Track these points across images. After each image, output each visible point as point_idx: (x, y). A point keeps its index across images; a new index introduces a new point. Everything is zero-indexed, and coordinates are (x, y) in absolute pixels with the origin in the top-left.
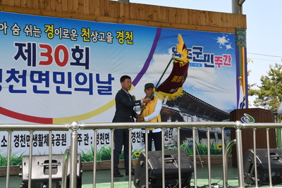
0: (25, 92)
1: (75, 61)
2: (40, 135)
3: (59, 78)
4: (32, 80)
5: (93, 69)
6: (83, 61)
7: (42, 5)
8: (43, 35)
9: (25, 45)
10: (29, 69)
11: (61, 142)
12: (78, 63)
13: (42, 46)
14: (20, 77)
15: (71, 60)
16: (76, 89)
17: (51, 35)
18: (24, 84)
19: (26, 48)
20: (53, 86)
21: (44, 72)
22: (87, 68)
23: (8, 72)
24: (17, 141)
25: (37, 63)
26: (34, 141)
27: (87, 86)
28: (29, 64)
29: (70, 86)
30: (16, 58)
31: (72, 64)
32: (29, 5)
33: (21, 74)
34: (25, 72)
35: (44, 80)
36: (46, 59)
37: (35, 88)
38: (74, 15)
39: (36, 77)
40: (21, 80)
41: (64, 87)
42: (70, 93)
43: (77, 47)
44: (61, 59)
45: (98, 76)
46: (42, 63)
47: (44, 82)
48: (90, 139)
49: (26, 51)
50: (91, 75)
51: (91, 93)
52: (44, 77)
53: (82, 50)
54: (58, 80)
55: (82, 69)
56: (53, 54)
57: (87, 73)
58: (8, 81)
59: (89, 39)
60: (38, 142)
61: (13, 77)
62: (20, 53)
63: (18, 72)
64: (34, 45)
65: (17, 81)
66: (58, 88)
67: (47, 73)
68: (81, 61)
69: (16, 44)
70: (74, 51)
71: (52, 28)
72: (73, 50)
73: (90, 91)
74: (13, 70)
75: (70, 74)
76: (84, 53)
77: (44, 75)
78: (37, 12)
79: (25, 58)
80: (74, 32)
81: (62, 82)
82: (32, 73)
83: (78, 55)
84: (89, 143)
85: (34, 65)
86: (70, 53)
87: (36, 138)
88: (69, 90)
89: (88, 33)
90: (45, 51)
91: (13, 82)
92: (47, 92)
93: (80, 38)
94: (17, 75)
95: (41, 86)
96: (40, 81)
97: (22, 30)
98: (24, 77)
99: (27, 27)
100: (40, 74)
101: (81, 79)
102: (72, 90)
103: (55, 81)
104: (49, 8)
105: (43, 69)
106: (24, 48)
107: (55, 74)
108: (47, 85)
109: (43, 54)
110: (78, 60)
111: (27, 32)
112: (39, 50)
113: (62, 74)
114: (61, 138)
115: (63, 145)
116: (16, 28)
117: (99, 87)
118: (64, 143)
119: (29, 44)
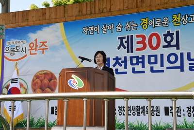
0: (126, 73)
1: (166, 44)
2: (137, 107)
3: (153, 60)
4: (132, 64)
5: (184, 49)
6: (174, 43)
7: (139, 4)
8: (140, 27)
9: (125, 38)
10: (129, 55)
11: (155, 112)
12: (169, 46)
13: (137, 36)
14: (122, 62)
15: (163, 43)
16: (168, 68)
17: (145, 27)
18: (126, 67)
19: (126, 40)
20: (148, 66)
21: (140, 56)
22: (178, 48)
23: (114, 59)
24: (120, 111)
25: (134, 49)
26: (133, 111)
27: (178, 64)
28: (128, 52)
29: (162, 65)
30: (119, 48)
31: (164, 47)
32: (130, 7)
33: (123, 59)
34: (125, 58)
35: (140, 62)
36: (141, 46)
37: (133, 69)
38: (165, 5)
39: (135, 61)
40: (123, 64)
41: (157, 67)
42: (162, 71)
43: (169, 32)
44: (154, 44)
45: (189, 54)
46: (138, 49)
47: (140, 65)
48: (182, 111)
49: (126, 42)
50: (182, 54)
51: (182, 70)
52: (141, 60)
53: (173, 34)
54: (151, 62)
55: (173, 50)
56: (147, 41)
57: (178, 53)
58: (114, 65)
59: (179, 23)
60: (136, 112)
61: (117, 63)
62: (122, 44)
63: (120, 59)
64: (132, 36)
65: (121, 65)
66: (152, 68)
67: (143, 56)
68: (172, 44)
69: (119, 38)
70: (166, 36)
71: (147, 20)
72: (164, 35)
73: (182, 68)
74: (117, 57)
75: (162, 56)
76: (175, 36)
77: (140, 58)
78: (135, 11)
79: (124, 47)
80: (166, 19)
81: (156, 62)
82: (131, 58)
83: (169, 39)
84: (182, 115)
85: (132, 52)
86: (162, 38)
87: (135, 109)
88: (161, 69)
89: (179, 18)
90: (140, 39)
91: (117, 66)
92: (143, 72)
93: (171, 24)
94: (120, 61)
95: (138, 68)
96: (137, 64)
97: (124, 27)
98: (125, 61)
99: (127, 24)
100: (137, 58)
101: (173, 58)
102: (164, 68)
103: (150, 62)
104: (144, 5)
105: (139, 54)
106: (124, 40)
107: (149, 57)
108: (143, 66)
109: (138, 43)
110: (169, 43)
111: (127, 27)
112: (135, 40)
113: (156, 56)
114: (155, 110)
115: (157, 115)
116: (120, 26)
117: (190, 64)
118: (158, 114)
119: (128, 37)
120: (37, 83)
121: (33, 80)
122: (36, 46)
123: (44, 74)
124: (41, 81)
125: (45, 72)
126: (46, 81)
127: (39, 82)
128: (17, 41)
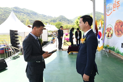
120: (116, 28)
121: (115, 26)
122: (116, 5)
123: (119, 22)
124: (118, 26)
125: (119, 21)
126: (120, 27)
127: (117, 27)
128: (109, 4)
